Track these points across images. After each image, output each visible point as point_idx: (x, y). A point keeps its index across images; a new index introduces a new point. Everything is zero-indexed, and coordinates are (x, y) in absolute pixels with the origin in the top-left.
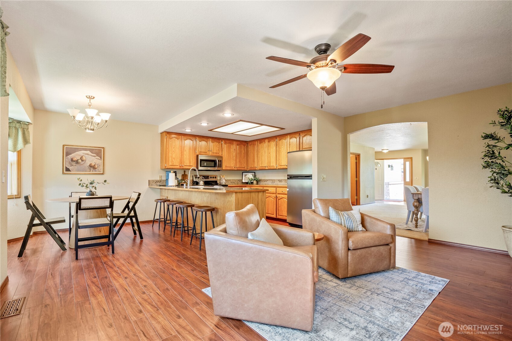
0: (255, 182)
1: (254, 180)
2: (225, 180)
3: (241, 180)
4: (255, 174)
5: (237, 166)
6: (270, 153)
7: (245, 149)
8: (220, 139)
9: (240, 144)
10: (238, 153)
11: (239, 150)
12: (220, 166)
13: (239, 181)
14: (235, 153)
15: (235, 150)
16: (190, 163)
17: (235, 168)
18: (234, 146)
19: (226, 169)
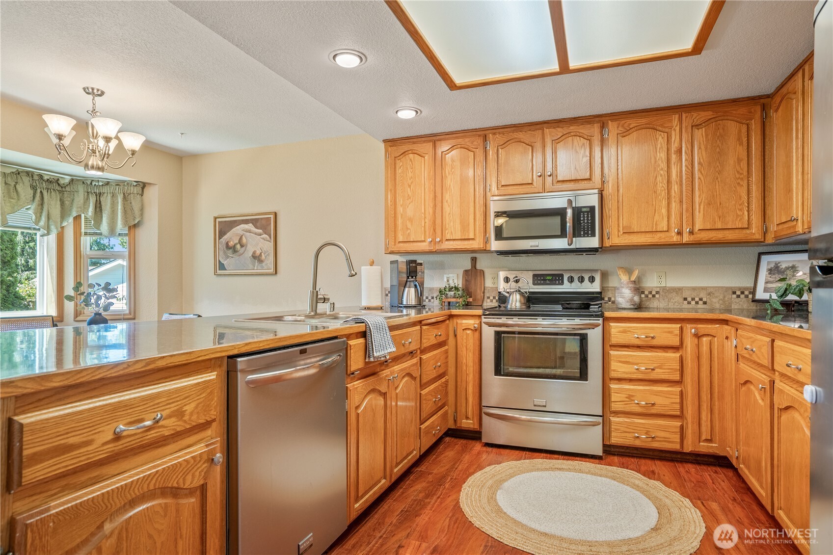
2: (637, 289)
3: (746, 289)
5: (693, 224)
7: (748, 140)
8: (593, 119)
9: (713, 120)
10: (700, 163)
11: (706, 148)
12: (588, 231)
13: (734, 293)
14: (677, 165)
15: (679, 151)
16: (464, 231)
17: (680, 233)
18: (675, 137)
19: (630, 242)
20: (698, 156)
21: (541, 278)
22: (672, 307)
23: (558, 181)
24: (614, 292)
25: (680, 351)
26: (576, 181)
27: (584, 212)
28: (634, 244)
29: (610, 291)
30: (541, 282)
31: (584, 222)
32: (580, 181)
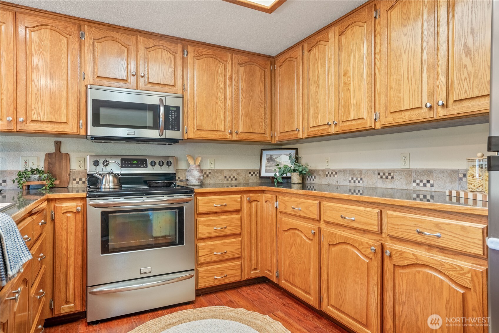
0: (296, 178)
1: (294, 171)
2: (202, 171)
3: (256, 170)
4: (297, 153)
5: (238, 128)
6: (345, 75)
7: (265, 80)
8: (177, 40)
9: (248, 63)
10: (242, 89)
11: (245, 80)
12: (175, 125)
13: (250, 173)
14: (230, 88)
15: (231, 78)
16: (55, 114)
17: (231, 133)
18: (229, 68)
19: (201, 136)
20: (241, 84)
21: (128, 162)
22: (218, 183)
23: (149, 83)
24: (182, 173)
25: (240, 213)
26: (164, 86)
27: (172, 111)
28: (204, 138)
29: (179, 172)
30: (128, 166)
31: (172, 118)
32: (167, 86)
